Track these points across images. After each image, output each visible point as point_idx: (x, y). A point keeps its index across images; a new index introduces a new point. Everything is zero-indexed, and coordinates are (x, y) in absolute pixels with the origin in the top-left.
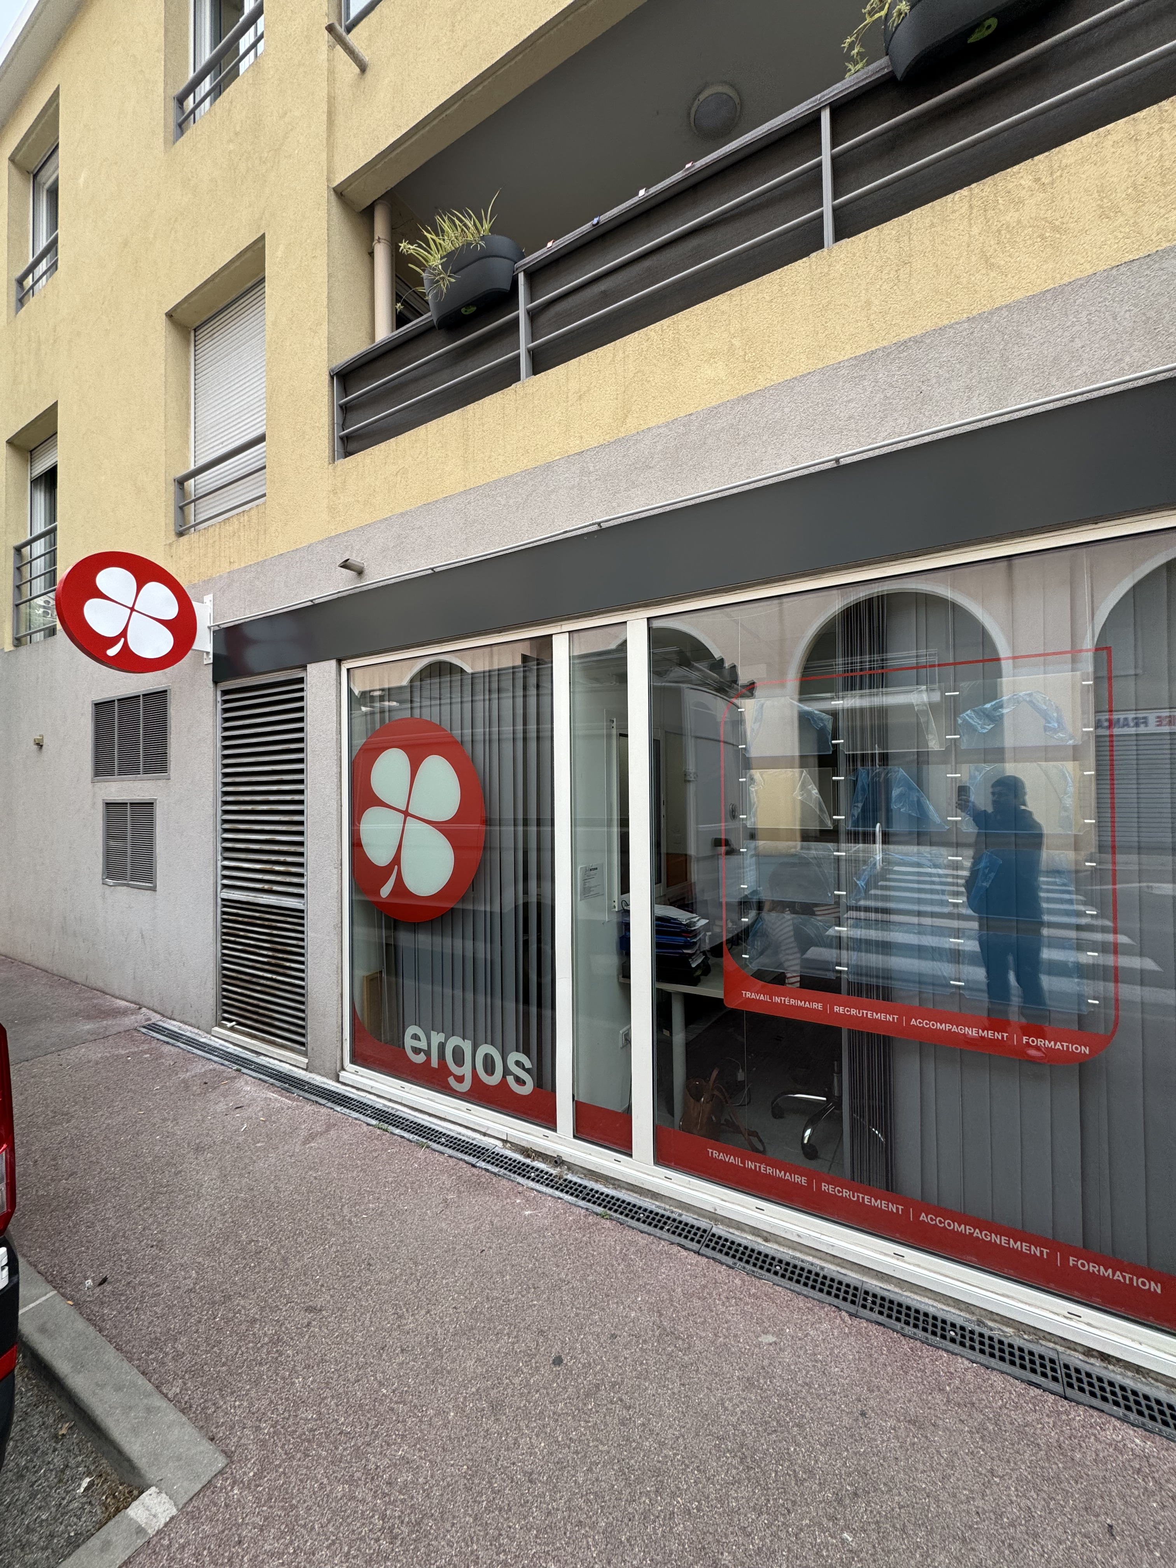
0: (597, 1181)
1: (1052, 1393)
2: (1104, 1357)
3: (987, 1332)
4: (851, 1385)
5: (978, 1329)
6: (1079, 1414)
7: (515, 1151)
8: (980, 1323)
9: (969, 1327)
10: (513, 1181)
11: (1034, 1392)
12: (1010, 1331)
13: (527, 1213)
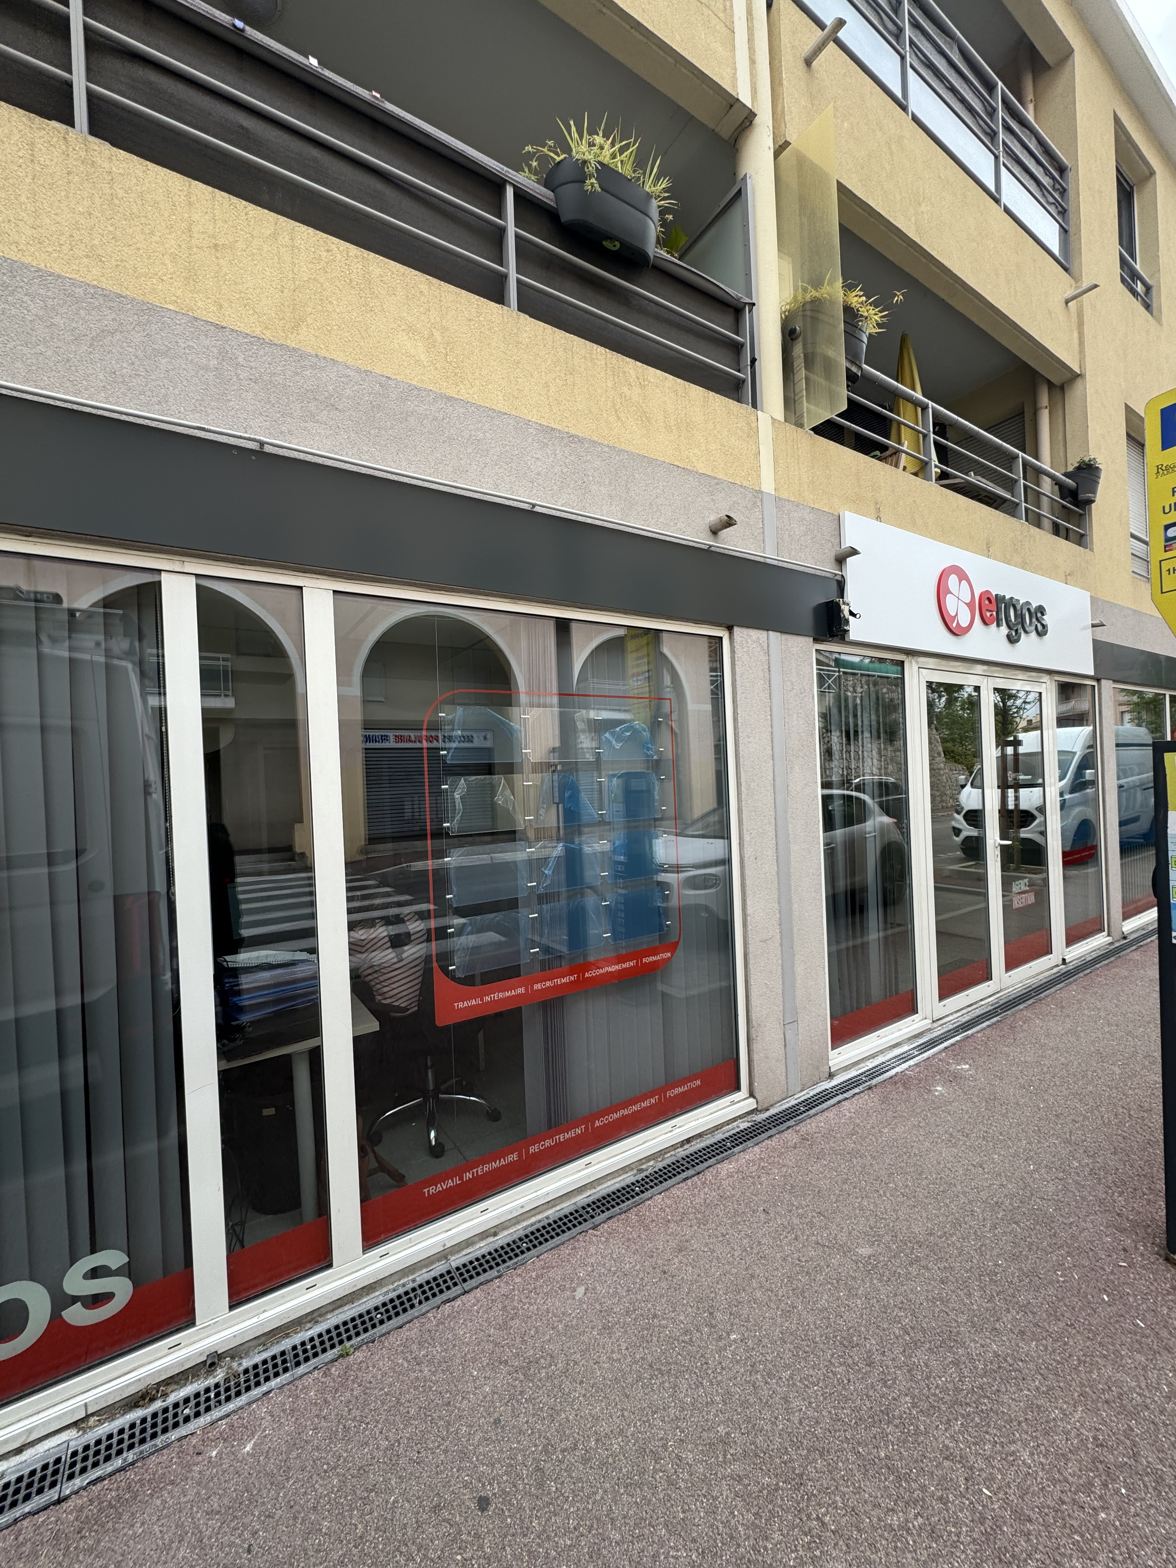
0: (287, 1336)
1: (693, 1176)
2: (688, 1141)
3: (647, 1173)
4: (643, 1266)
5: (643, 1175)
6: (709, 1175)
7: (112, 1418)
8: (641, 1171)
9: (639, 1177)
10: (168, 1446)
11: (689, 1182)
12: (651, 1163)
13: (248, 1448)
